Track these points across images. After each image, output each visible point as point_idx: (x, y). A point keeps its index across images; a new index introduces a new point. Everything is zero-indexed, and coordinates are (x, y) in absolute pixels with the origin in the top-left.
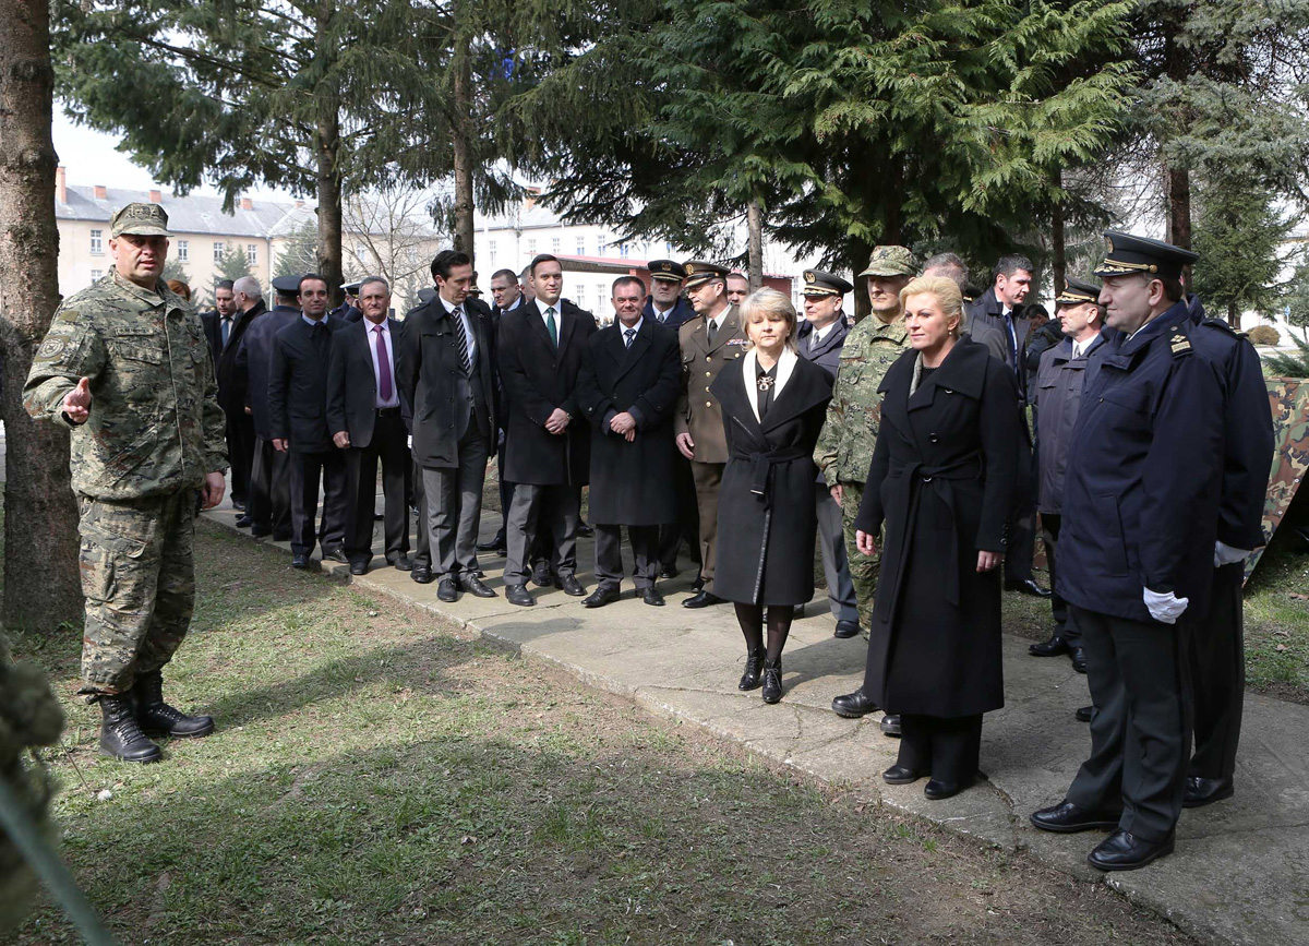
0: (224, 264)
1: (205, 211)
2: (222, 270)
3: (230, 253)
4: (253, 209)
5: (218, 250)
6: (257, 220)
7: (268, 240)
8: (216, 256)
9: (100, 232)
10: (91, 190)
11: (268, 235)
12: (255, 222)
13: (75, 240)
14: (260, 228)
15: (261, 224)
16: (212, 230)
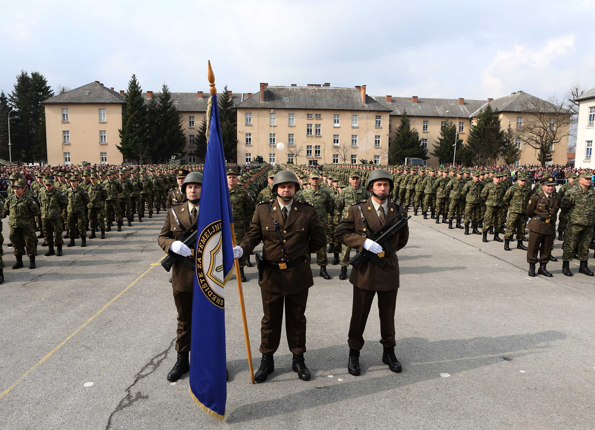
1: (439, 106)
4: (464, 104)
6: (466, 109)
7: (470, 120)
8: (442, 128)
11: (470, 117)
12: (464, 110)
13: (368, 121)
14: (466, 113)
15: (467, 111)
16: (441, 115)
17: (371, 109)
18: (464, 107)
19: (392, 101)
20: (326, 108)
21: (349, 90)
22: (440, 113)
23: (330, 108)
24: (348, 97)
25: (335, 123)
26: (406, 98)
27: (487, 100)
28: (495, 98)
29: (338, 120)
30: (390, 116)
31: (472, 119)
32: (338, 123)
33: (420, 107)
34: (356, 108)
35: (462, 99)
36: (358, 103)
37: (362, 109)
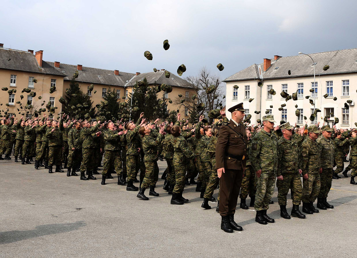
0: (107, 97)
1: (100, 75)
2: (106, 99)
3: (110, 93)
4: (119, 75)
5: (104, 91)
6: (121, 79)
7: (125, 88)
8: (103, 94)
9: (55, 80)
10: (54, 63)
11: (125, 86)
12: (120, 80)
13: (44, 83)
14: (122, 83)
15: (122, 81)
16: (102, 83)
17: (48, 73)
18: (119, 77)
19: (60, 67)
20: (4, 67)
21: (23, 53)
22: (101, 81)
23: (7, 68)
24: (24, 60)
25: (12, 82)
26: (72, 66)
27: (136, 73)
28: (142, 73)
29: (15, 80)
30: (64, 80)
31: (126, 87)
32: (14, 82)
33: (84, 74)
34: (33, 71)
35: (117, 71)
36: (34, 66)
37: (39, 72)
